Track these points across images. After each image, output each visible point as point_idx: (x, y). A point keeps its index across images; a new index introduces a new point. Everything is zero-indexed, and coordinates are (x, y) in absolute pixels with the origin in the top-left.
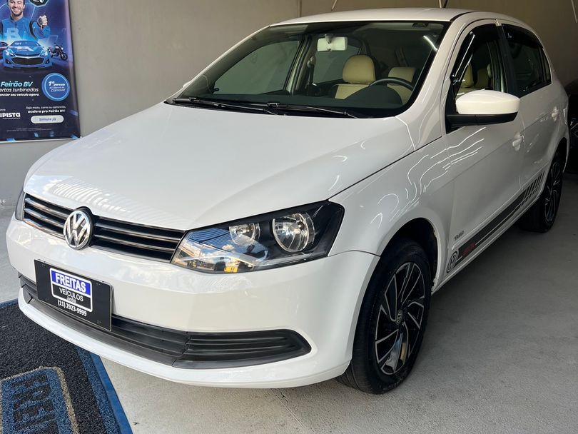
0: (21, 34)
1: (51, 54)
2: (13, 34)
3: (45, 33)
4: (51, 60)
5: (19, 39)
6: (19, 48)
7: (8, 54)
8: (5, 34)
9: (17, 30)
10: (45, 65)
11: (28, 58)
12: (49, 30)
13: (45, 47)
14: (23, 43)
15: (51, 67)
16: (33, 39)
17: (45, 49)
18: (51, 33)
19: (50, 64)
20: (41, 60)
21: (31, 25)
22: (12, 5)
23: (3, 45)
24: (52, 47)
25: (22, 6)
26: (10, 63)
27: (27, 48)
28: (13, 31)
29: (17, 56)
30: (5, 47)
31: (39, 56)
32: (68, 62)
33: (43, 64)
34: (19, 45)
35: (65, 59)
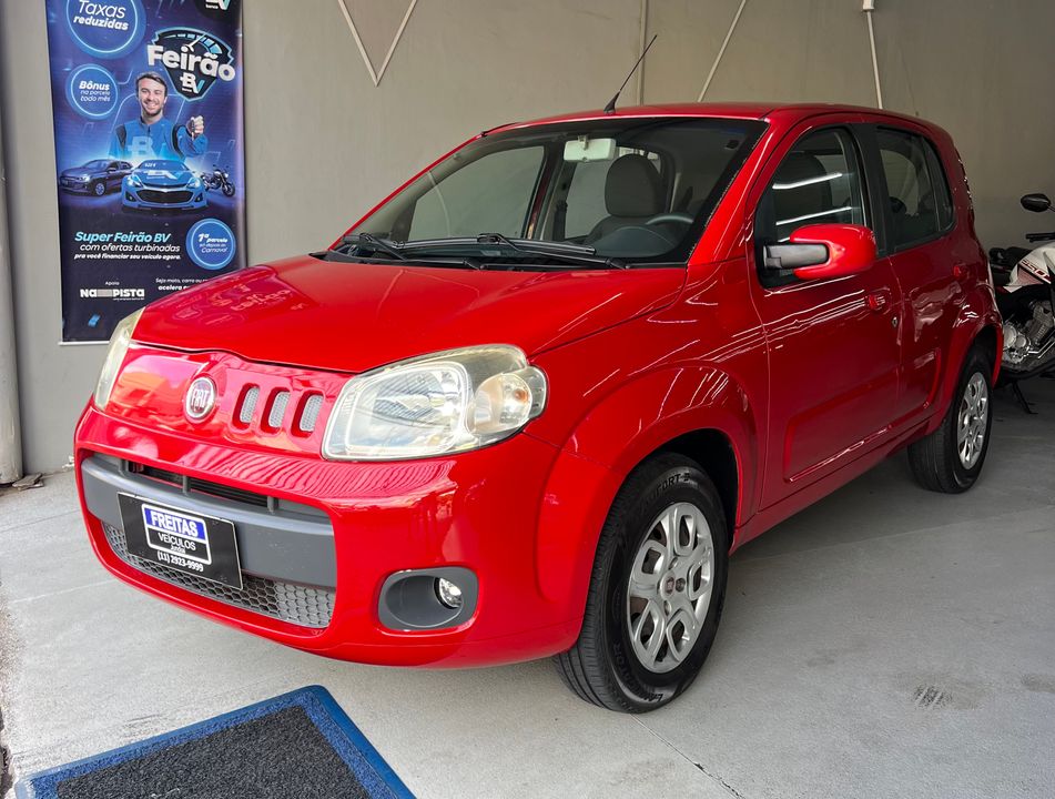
0: (156, 148)
1: (206, 184)
2: (143, 148)
3: (198, 147)
4: (207, 196)
5: (154, 157)
6: (152, 173)
7: (131, 183)
8: (130, 148)
9: (150, 141)
10: (194, 204)
11: (165, 190)
12: (206, 141)
13: (197, 172)
14: (159, 165)
15: (203, 209)
16: (175, 158)
17: (197, 175)
18: (209, 148)
19: (204, 203)
20: (187, 196)
21: (175, 132)
22: (144, 96)
23: (125, 168)
24: (210, 172)
25: (161, 99)
26: (134, 200)
27: (165, 172)
28: (143, 143)
29: (146, 188)
30: (127, 171)
31: (184, 189)
32: (235, 199)
33: (192, 203)
34: (152, 168)
35: (229, 194)
